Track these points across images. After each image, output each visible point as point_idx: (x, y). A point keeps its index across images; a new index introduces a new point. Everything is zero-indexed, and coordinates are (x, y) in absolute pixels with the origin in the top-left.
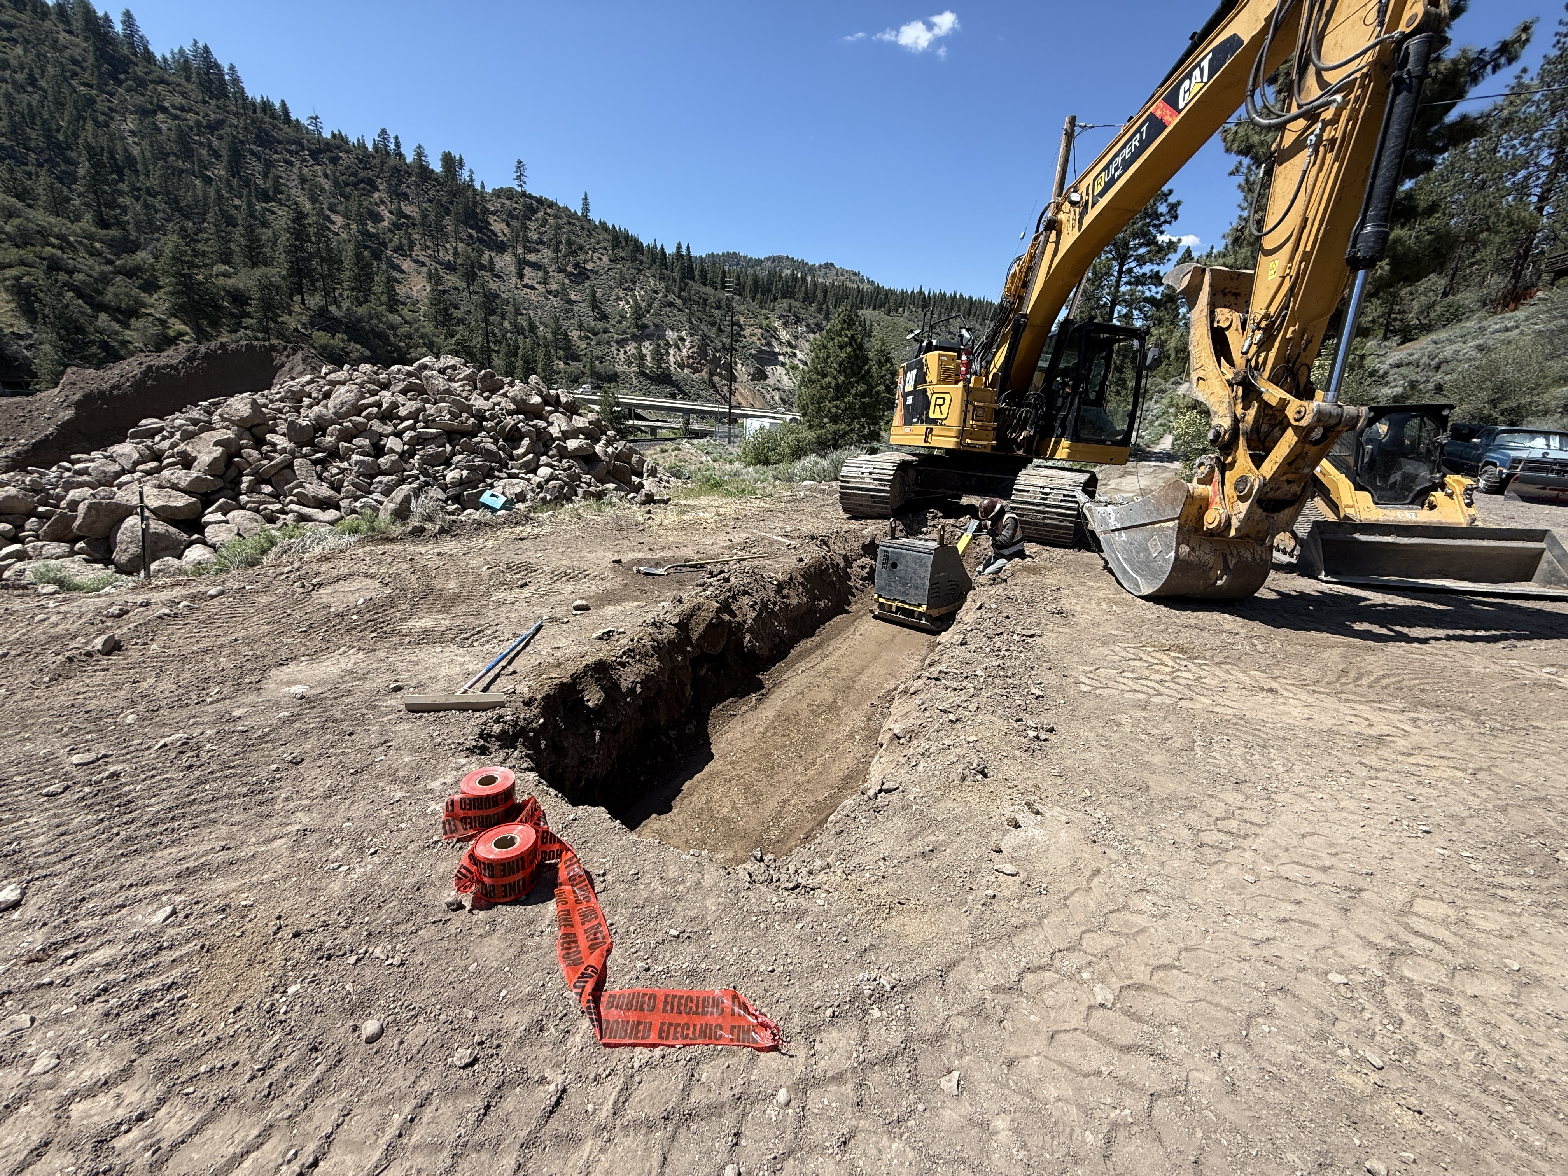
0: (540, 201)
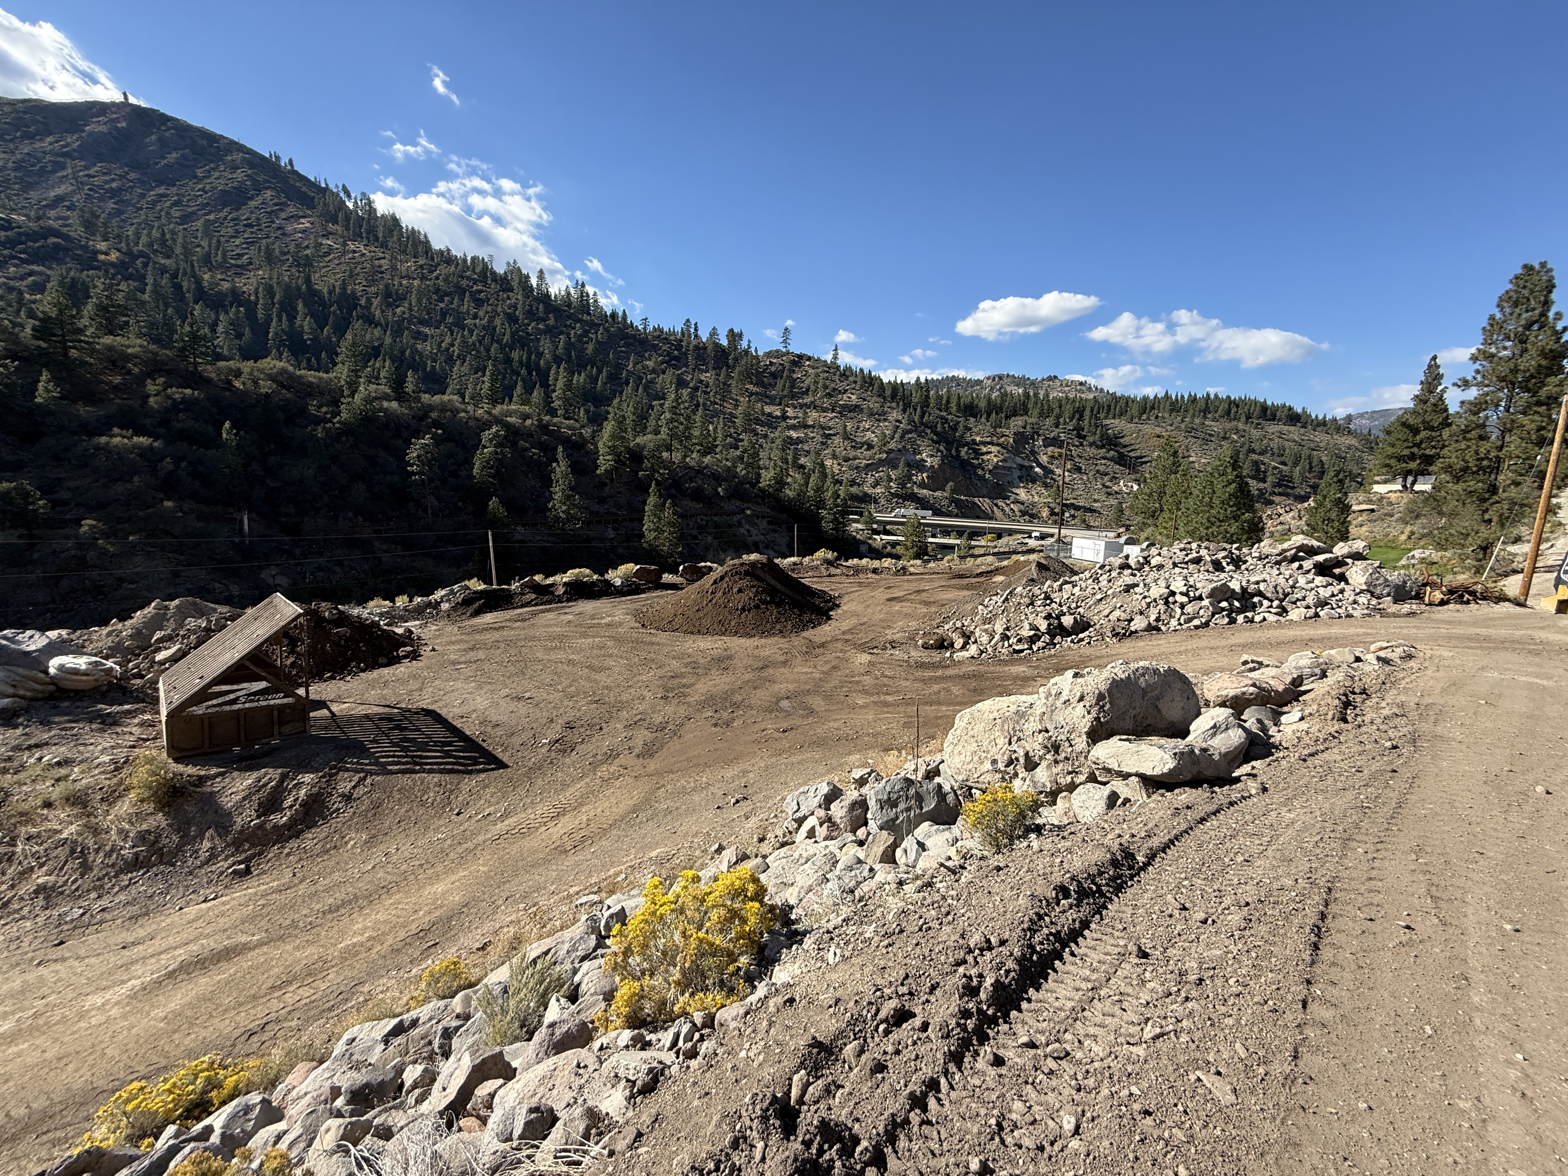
0: (801, 357)
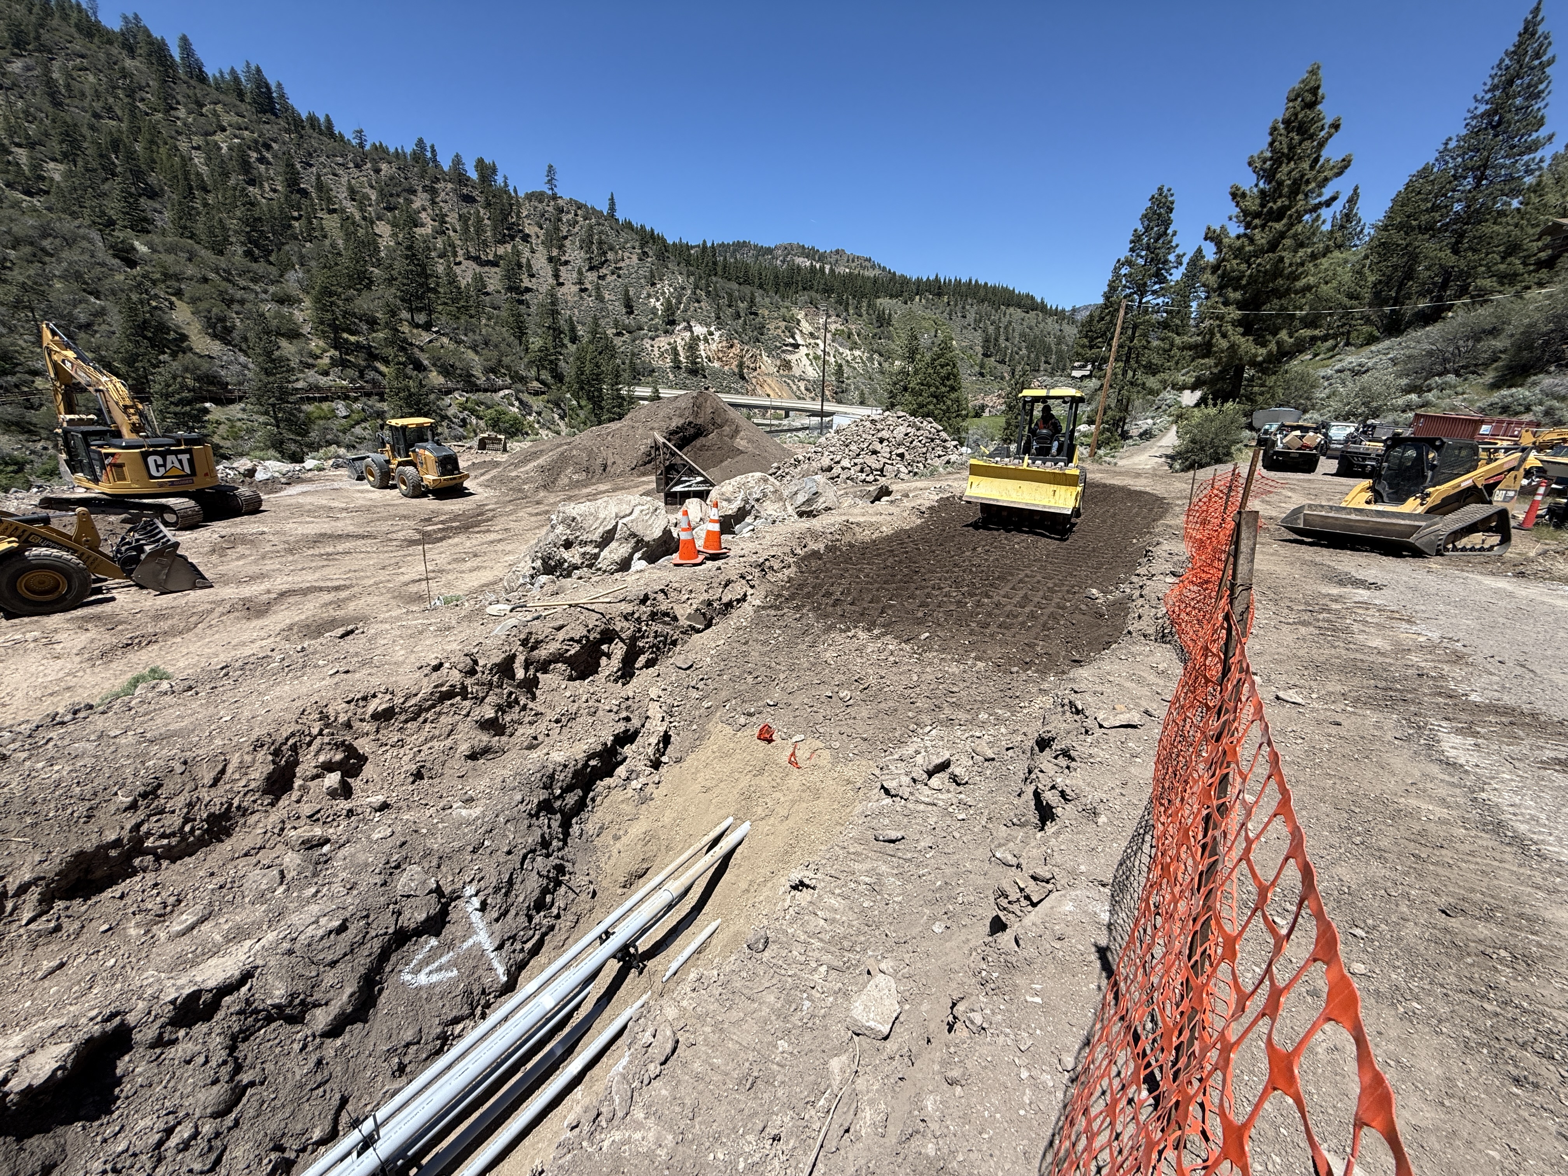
0: (571, 203)
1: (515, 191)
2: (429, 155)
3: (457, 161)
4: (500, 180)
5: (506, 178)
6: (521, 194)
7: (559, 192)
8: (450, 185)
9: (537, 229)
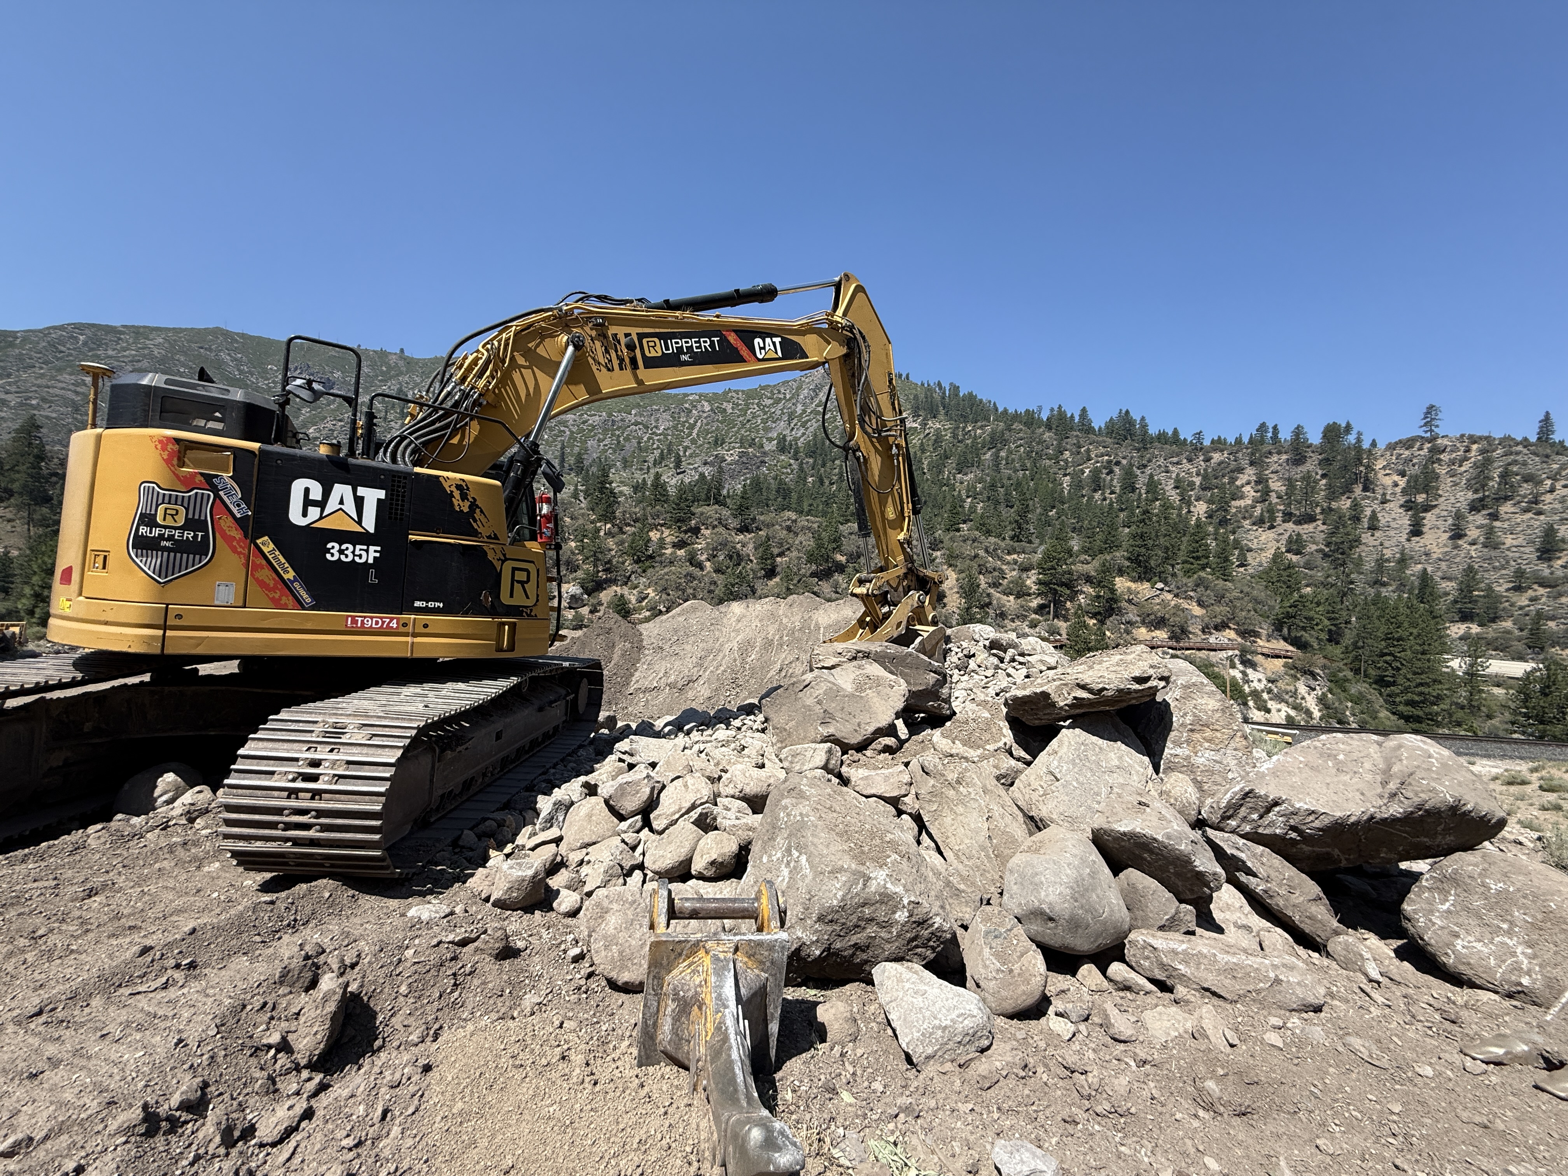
1: (1374, 444)
2: (1270, 435)
3: (1298, 432)
4: (1352, 438)
5: (1359, 434)
6: (1381, 445)
7: (1440, 431)
8: (1284, 457)
9: (1396, 478)
